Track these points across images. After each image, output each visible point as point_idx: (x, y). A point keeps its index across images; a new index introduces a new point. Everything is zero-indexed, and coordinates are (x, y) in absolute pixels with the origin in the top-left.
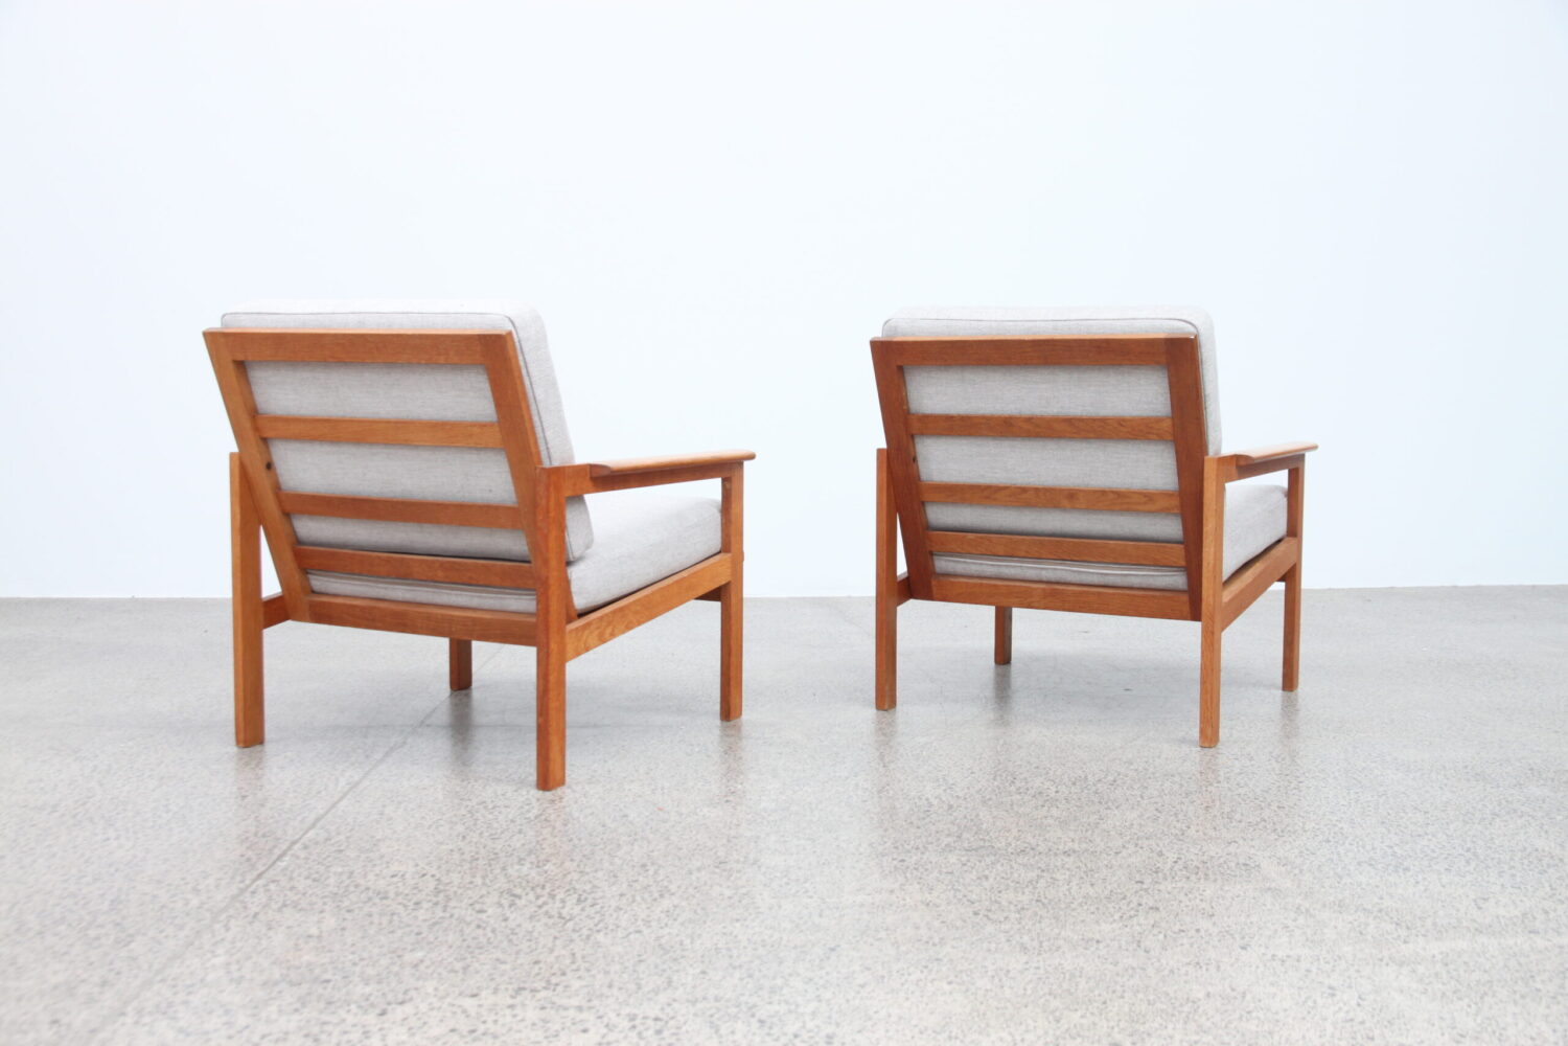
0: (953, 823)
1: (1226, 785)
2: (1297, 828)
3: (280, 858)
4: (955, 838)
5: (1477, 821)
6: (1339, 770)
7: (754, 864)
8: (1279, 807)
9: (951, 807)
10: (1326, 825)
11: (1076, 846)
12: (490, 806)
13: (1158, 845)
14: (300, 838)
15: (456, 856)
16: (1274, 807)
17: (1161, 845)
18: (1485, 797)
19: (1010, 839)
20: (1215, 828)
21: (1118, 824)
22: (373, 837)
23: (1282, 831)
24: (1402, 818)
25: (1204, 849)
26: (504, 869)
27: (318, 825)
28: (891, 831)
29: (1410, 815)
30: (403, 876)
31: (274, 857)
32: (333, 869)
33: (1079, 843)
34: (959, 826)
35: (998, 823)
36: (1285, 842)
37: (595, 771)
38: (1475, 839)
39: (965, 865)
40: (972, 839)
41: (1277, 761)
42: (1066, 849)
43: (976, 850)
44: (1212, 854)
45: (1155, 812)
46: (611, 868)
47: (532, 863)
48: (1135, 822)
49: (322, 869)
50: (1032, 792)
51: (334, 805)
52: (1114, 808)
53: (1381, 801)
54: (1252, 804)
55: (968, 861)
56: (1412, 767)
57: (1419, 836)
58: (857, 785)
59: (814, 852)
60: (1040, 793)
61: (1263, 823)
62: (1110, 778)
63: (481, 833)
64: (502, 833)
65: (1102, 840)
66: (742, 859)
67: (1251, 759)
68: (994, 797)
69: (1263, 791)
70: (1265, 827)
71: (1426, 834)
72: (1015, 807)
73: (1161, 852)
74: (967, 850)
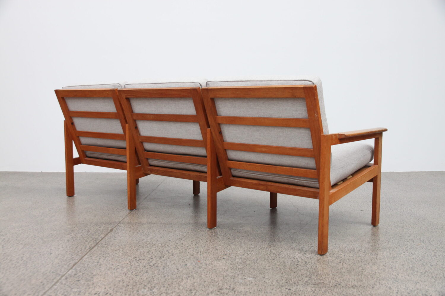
0: (307, 270)
1: (407, 254)
2: (441, 276)
3: (55, 284)
7: (233, 290)
9: (306, 262)
11: (356, 283)
12: (138, 260)
14: (65, 274)
15: (121, 284)
16: (429, 265)
17: (389, 284)
19: (330, 279)
20: (408, 275)
21: (370, 272)
22: (92, 274)
23: (436, 277)
25: (407, 286)
26: (138, 291)
27: (74, 268)
28: (284, 274)
30: (99, 294)
31: (53, 283)
32: (73, 290)
34: (310, 272)
35: (324, 271)
37: (177, 244)
39: (314, 292)
40: (315, 279)
41: (423, 243)
42: (353, 285)
43: (318, 284)
44: (411, 289)
45: (384, 267)
46: (178, 291)
47: (149, 288)
48: (376, 272)
49: (69, 289)
51: (82, 257)
54: (420, 263)
55: (315, 290)
58: (271, 251)
59: (256, 284)
60: (338, 256)
61: (427, 273)
62: (363, 250)
63: (132, 273)
64: (140, 272)
65: (366, 281)
66: (228, 287)
67: (413, 242)
69: (422, 257)
70: (428, 275)
72: (330, 263)
73: (390, 287)
74: (314, 285)
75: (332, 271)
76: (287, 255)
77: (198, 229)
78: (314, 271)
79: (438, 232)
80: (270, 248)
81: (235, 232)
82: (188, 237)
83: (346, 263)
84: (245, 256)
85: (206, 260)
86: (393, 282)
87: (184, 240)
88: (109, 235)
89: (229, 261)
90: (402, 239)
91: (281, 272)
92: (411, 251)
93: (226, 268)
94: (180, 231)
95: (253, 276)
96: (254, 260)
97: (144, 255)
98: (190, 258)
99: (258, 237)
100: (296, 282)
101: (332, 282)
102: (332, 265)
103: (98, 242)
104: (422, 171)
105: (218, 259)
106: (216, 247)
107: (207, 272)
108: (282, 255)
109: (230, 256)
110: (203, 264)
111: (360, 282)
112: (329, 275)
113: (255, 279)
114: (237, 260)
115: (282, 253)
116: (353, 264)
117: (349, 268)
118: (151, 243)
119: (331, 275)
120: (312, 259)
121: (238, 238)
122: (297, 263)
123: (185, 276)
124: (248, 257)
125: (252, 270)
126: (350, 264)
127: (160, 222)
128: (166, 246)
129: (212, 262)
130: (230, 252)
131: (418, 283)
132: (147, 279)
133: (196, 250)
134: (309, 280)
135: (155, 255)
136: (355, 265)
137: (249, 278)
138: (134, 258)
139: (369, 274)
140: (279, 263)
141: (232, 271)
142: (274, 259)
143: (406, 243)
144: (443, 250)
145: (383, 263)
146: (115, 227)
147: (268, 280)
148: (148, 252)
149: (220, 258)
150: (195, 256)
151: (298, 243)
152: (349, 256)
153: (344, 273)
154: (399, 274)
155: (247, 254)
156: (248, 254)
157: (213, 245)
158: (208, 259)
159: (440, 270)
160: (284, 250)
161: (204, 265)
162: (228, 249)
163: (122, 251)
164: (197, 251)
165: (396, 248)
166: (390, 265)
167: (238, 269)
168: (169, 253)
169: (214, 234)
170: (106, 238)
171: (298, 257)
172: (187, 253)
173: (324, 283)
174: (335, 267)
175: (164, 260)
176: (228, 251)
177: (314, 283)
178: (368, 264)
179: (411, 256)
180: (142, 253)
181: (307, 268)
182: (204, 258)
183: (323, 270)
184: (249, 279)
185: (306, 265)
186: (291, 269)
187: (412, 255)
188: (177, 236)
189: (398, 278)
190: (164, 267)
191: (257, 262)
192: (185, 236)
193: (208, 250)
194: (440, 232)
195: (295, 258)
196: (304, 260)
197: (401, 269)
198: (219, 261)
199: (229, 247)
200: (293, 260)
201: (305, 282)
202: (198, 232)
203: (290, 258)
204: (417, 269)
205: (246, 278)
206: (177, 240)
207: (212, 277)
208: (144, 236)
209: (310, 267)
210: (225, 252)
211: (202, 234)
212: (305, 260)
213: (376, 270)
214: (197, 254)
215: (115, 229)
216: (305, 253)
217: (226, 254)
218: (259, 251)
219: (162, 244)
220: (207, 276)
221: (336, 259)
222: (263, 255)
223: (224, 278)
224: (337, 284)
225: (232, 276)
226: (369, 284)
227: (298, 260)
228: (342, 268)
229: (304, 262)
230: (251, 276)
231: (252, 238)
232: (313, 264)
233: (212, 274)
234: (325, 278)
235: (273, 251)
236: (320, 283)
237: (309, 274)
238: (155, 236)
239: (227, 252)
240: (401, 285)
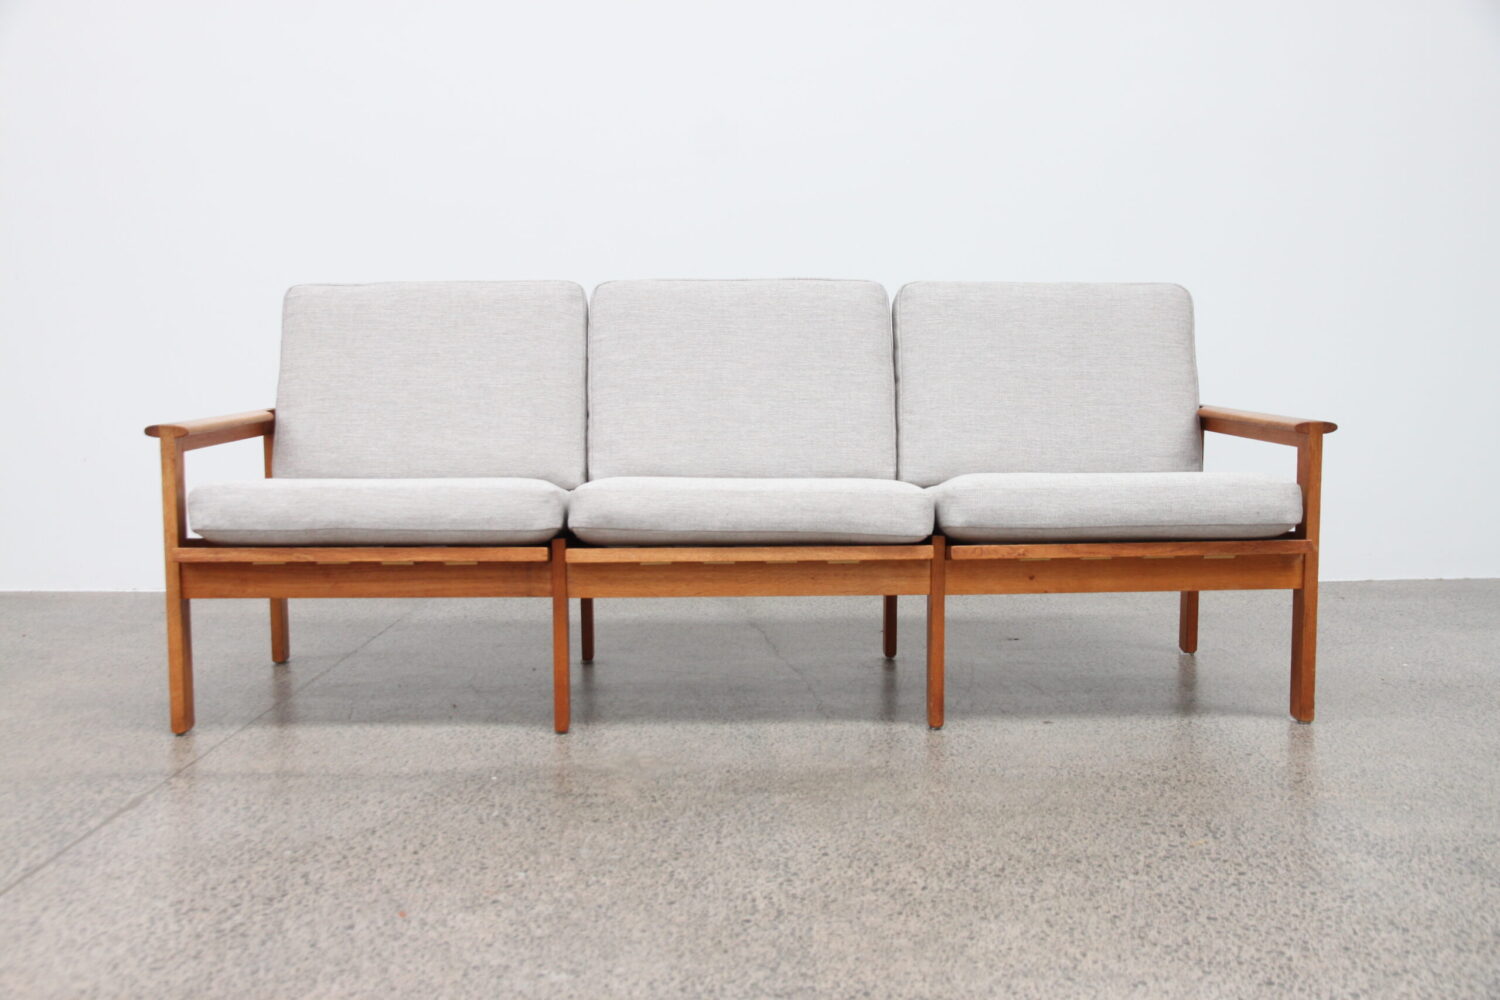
0: (773, 943)
1: (1146, 878)
2: (1230, 957)
4: (768, 972)
5: (1474, 948)
6: (1293, 854)
8: (1209, 918)
9: (780, 913)
10: (1269, 952)
12: (184, 910)
13: (1037, 988)
16: (1203, 919)
17: (1042, 989)
18: (1484, 902)
19: (841, 974)
20: (1119, 957)
21: (992, 947)
23: (1210, 963)
24: (1372, 940)
28: (687, 957)
29: (1384, 935)
33: (932, 985)
34: (780, 951)
35: (832, 945)
36: (1211, 983)
37: (352, 848)
38: (1473, 982)
40: (790, 974)
41: (1215, 838)
45: (1045, 927)
48: (1014, 945)
50: (891, 888)
52: (992, 918)
53: (1345, 907)
54: (1174, 912)
56: (1388, 849)
57: (1396, 974)
58: (672, 874)
60: (903, 890)
61: (1185, 947)
62: (998, 865)
63: (143, 959)
64: (172, 957)
65: (963, 980)
67: (1183, 834)
68: (841, 897)
69: (1192, 889)
70: (1187, 956)
71: (1406, 971)
75: (858, 945)
76: (722, 888)
77: (449, 795)
78: (797, 945)
79: (1277, 800)
80: (674, 863)
81: (573, 806)
82: (402, 823)
83: (918, 916)
84: (576, 894)
85: (427, 910)
86: (1056, 983)
87: (381, 837)
88: (119, 820)
89: (512, 913)
90: (1147, 824)
91: (677, 950)
92: (1161, 868)
93: (489, 939)
94: (381, 802)
95: (572, 966)
96: (600, 906)
97: (215, 892)
98: (376, 901)
99: (646, 823)
100: (717, 988)
101: (843, 985)
102: (868, 924)
103: (68, 848)
105: (472, 906)
106: (485, 861)
107: (416, 951)
108: (707, 889)
109: (521, 892)
110: (414, 923)
111: (942, 984)
112: (843, 959)
113: (578, 976)
114: (540, 907)
115: (710, 879)
116: (941, 918)
117: (924, 933)
118: (259, 847)
119: (850, 959)
120: (806, 902)
121: (576, 827)
122: (748, 917)
123: (329, 969)
124: (584, 894)
125: (577, 945)
126: (932, 919)
127: (323, 771)
128: (308, 858)
129: (449, 914)
130: (527, 877)
131: (1140, 986)
132: (186, 981)
133: (410, 871)
134: (767, 978)
135: (256, 891)
136: (948, 923)
137: (558, 973)
138: (171, 905)
139: (984, 955)
140: (684, 918)
141: (505, 949)
142: (672, 903)
143: (1154, 837)
144: (1271, 864)
145: (1048, 912)
146: (151, 792)
147: (621, 982)
148: (234, 881)
149: (482, 901)
150: (395, 893)
151: (781, 841)
152: (941, 890)
153: (900, 950)
154: (1089, 954)
155: (583, 886)
156: (588, 886)
157: (477, 854)
158: (437, 903)
159: (1235, 935)
160: (721, 867)
161: (414, 928)
162: (525, 867)
163: (143, 877)
164: (411, 876)
165: (1116, 856)
166: (1070, 921)
167: (532, 941)
168: (307, 883)
169: (496, 813)
170: (106, 830)
171: (762, 892)
172: (371, 884)
173: (813, 989)
174: (876, 929)
175: (280, 910)
176: (522, 875)
177: (778, 992)
178: (996, 917)
179: (1153, 885)
180: (209, 887)
181: (775, 934)
182: (426, 900)
183: (828, 943)
184: (554, 977)
185: (776, 923)
186: (716, 940)
187: (1158, 884)
188: (364, 819)
189: (1079, 968)
190: (270, 936)
191: (610, 913)
192: (389, 819)
193: (450, 873)
194: (1286, 799)
195: (749, 897)
196: (776, 906)
197: (1100, 936)
198: (474, 913)
199: (532, 858)
200: (736, 907)
201: (747, 986)
202: (442, 806)
203: (732, 897)
204: (1159, 932)
205: (545, 972)
206: (357, 835)
207: (423, 972)
208: (244, 821)
209: (788, 932)
210: (511, 879)
211: (456, 813)
212: (780, 905)
213: (1017, 937)
214: (407, 885)
215: (150, 797)
216: (789, 880)
217: (509, 886)
218: (633, 873)
219: (295, 852)
220: (411, 967)
221: (892, 902)
222: (639, 888)
223: (465, 975)
224: (857, 991)
225: (499, 966)
226: (970, 991)
227: (754, 907)
228: (899, 934)
229: (773, 913)
230: (565, 965)
231: (626, 824)
232: (801, 921)
233: (428, 961)
234: (823, 972)
235: (679, 873)
236: (800, 989)
237: (774, 955)
238: (284, 822)
239: (516, 877)
240: (1078, 994)
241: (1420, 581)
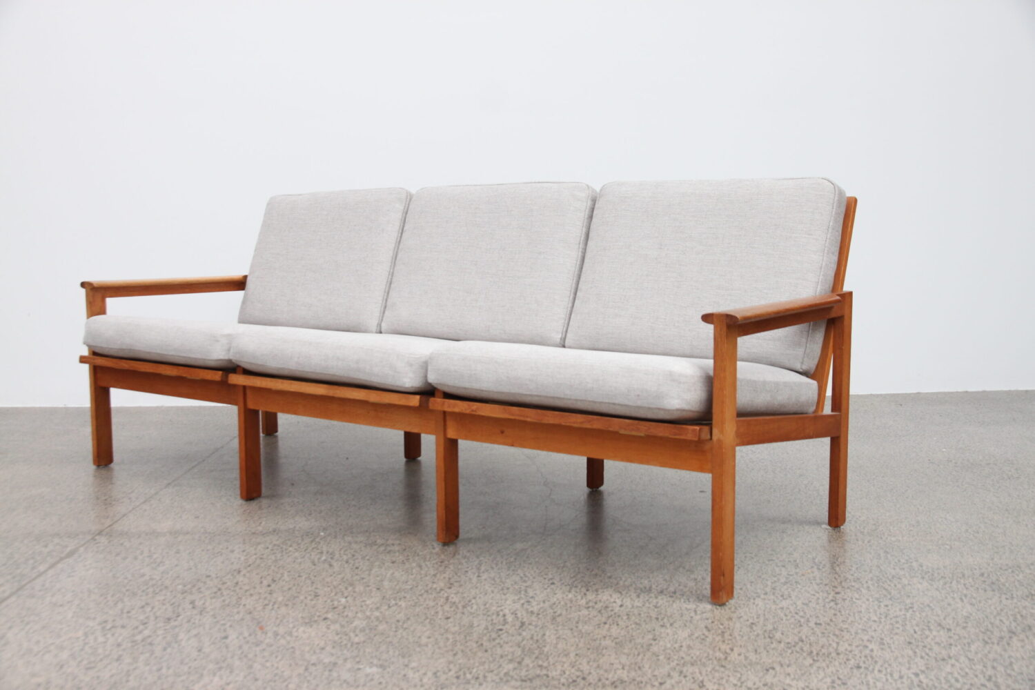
75: (577, 645)
76: (482, 607)
77: (291, 546)
78: (535, 646)
79: (860, 543)
80: (449, 591)
81: (378, 552)
82: (259, 566)
83: (618, 625)
84: (381, 612)
85: (279, 625)
86: (713, 669)
87: (244, 575)
88: (60, 566)
89: (337, 626)
90: (772, 560)
91: (452, 650)
92: (783, 590)
93: (322, 644)
94: (244, 551)
95: (381, 662)
96: (398, 621)
97: (130, 615)
98: (243, 619)
99: (428, 563)
100: (481, 676)
101: (567, 673)
102: (583, 631)
103: (25, 585)
104: (873, 393)
105: (309, 622)
106: (317, 591)
107: (271, 654)
108: (472, 608)
109: (343, 612)
110: (270, 634)
111: (636, 671)
112: (567, 655)
113: (384, 669)
114: (356, 623)
115: (473, 601)
116: (633, 626)
117: (622, 636)
118: (160, 583)
119: (572, 655)
120: (540, 616)
121: (380, 567)
122: (500, 627)
123: (211, 666)
124: (387, 613)
125: (383, 648)
126: (627, 627)
127: (202, 530)
128: (194, 590)
129: (294, 627)
130: (347, 602)
131: (771, 671)
132: (112, 676)
133: (265, 598)
134: (515, 669)
135: (158, 614)
136: (639, 629)
137: (371, 667)
138: (100, 624)
139: (664, 650)
140: (456, 628)
141: (333, 651)
142: (448, 618)
143: (777, 570)
144: (857, 586)
145: (706, 621)
146: (83, 545)
147: (414, 673)
148: (143, 607)
149: (316, 618)
150: (256, 614)
151: (522, 575)
152: (633, 607)
153: (606, 649)
154: (735, 649)
155: (386, 607)
156: (389, 607)
157: (312, 586)
158: (285, 621)
159: (834, 635)
160: (481, 593)
161: (270, 638)
162: (346, 595)
163: (78, 605)
164: (266, 602)
165: (752, 582)
166: (721, 627)
167: (352, 646)
168: (194, 608)
169: (324, 558)
170: (51, 572)
171: (510, 610)
172: (238, 607)
173: (548, 676)
174: (589, 634)
175: (176, 627)
176: (343, 600)
177: (523, 678)
178: (671, 625)
179: (778, 602)
180: (125, 611)
181: (520, 638)
182: (277, 618)
183: (557, 644)
184: (368, 670)
185: (520, 631)
186: (479, 643)
187: (781, 601)
188: (232, 563)
189: (729, 659)
190: (169, 644)
191: (405, 626)
192: (250, 563)
193: (294, 599)
194: (866, 542)
195: (501, 613)
196: (520, 619)
197: (742, 637)
198: (311, 626)
199: (350, 589)
200: (492, 620)
201: (502, 674)
202: (286, 553)
203: (489, 613)
204: (782, 634)
205: (362, 667)
206: (228, 574)
207: (277, 668)
208: (148, 565)
209: (529, 637)
210: (336, 603)
211: (296, 558)
212: (523, 619)
213: (685, 639)
214: (264, 608)
215: (82, 549)
216: (528, 602)
217: (335, 608)
218: (420, 598)
219: (185, 586)
220: (268, 664)
221: (599, 615)
222: (425, 608)
223: (306, 669)
224: (578, 677)
225: (330, 662)
226: (654, 676)
227: (505, 620)
228: (605, 637)
229: (518, 624)
230: (375, 661)
231: (414, 565)
232: (538, 629)
233: (280, 660)
234: (554, 664)
235: (452, 598)
236: (538, 676)
237: (519, 653)
238: (176, 566)
239: (339, 602)
240: (729, 676)
241: (952, 393)
